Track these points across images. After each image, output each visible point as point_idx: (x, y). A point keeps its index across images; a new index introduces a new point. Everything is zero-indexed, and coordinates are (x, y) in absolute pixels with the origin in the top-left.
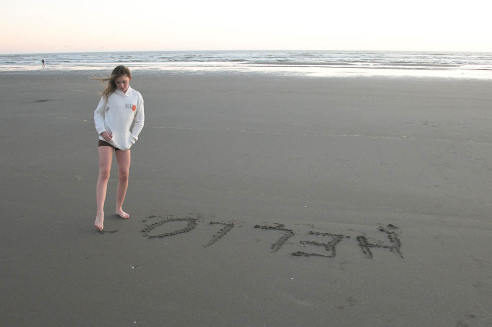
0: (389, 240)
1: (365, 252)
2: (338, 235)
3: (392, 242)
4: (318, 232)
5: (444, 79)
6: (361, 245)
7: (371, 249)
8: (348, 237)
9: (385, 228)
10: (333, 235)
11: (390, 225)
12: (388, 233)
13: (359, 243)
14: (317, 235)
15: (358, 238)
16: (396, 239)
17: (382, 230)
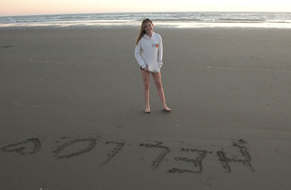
0: (241, 154)
1: (224, 167)
2: (203, 151)
3: (244, 155)
4: (188, 149)
5: (258, 28)
6: (221, 160)
7: (230, 164)
8: (211, 153)
9: (237, 142)
10: (199, 151)
11: (241, 140)
12: (240, 147)
13: (219, 158)
14: (187, 151)
15: (218, 153)
16: (246, 152)
17: (235, 145)
